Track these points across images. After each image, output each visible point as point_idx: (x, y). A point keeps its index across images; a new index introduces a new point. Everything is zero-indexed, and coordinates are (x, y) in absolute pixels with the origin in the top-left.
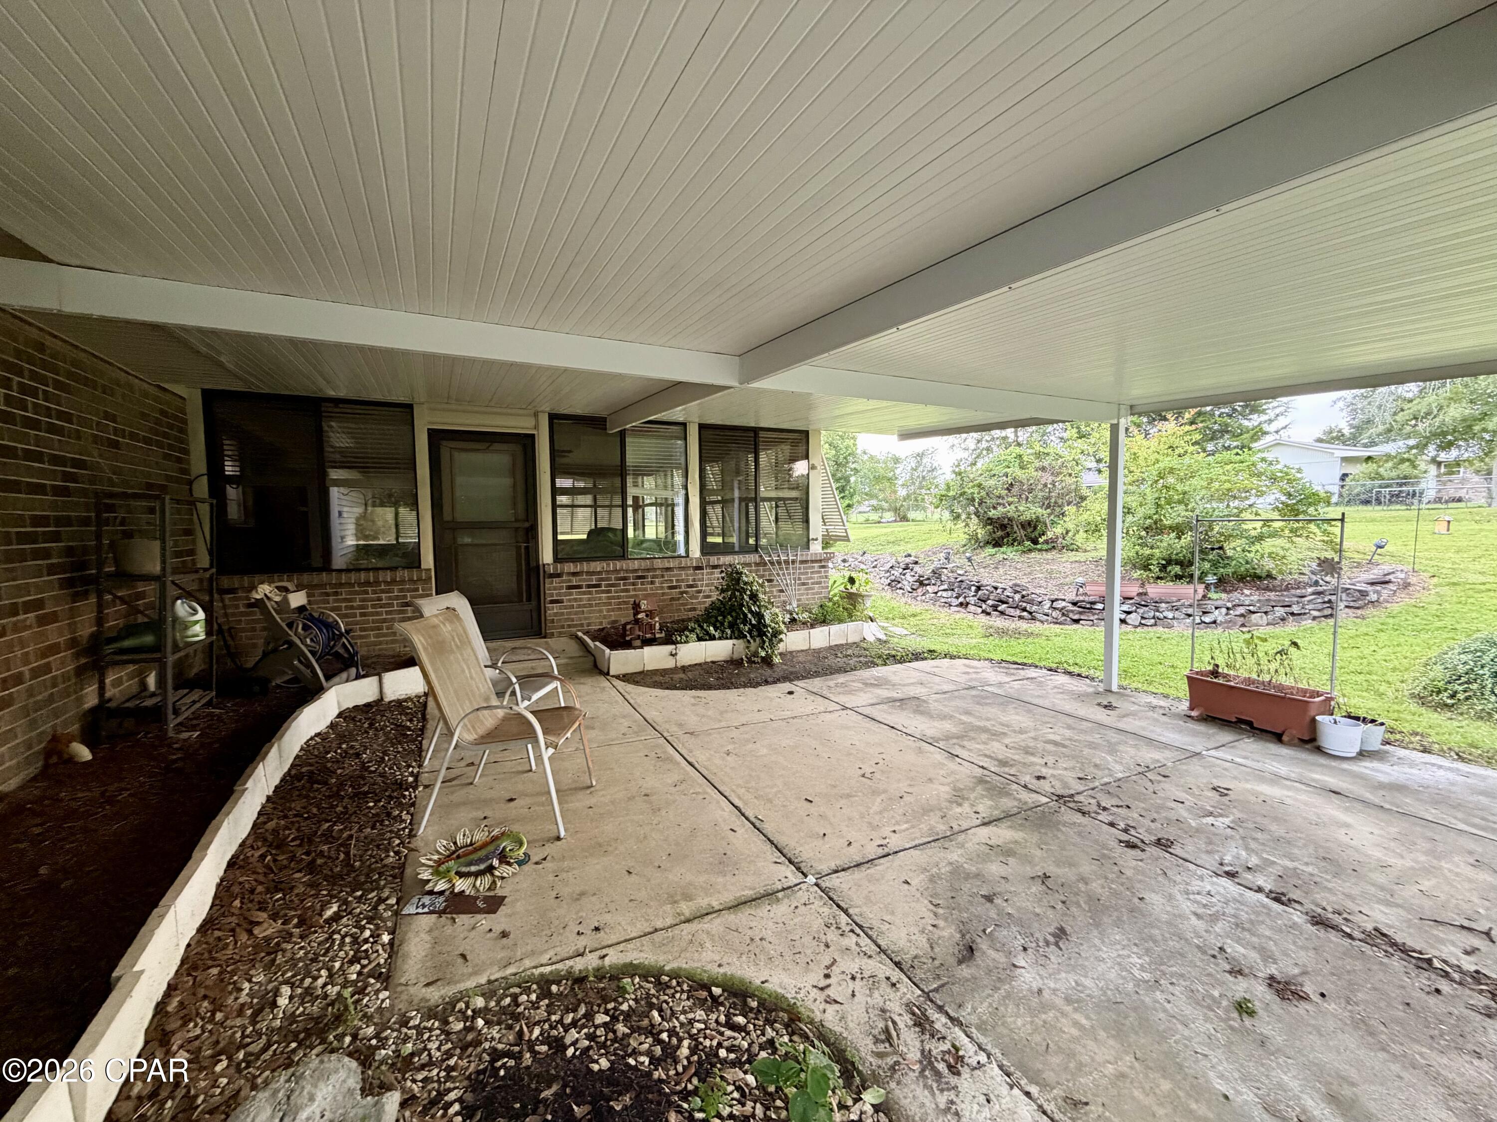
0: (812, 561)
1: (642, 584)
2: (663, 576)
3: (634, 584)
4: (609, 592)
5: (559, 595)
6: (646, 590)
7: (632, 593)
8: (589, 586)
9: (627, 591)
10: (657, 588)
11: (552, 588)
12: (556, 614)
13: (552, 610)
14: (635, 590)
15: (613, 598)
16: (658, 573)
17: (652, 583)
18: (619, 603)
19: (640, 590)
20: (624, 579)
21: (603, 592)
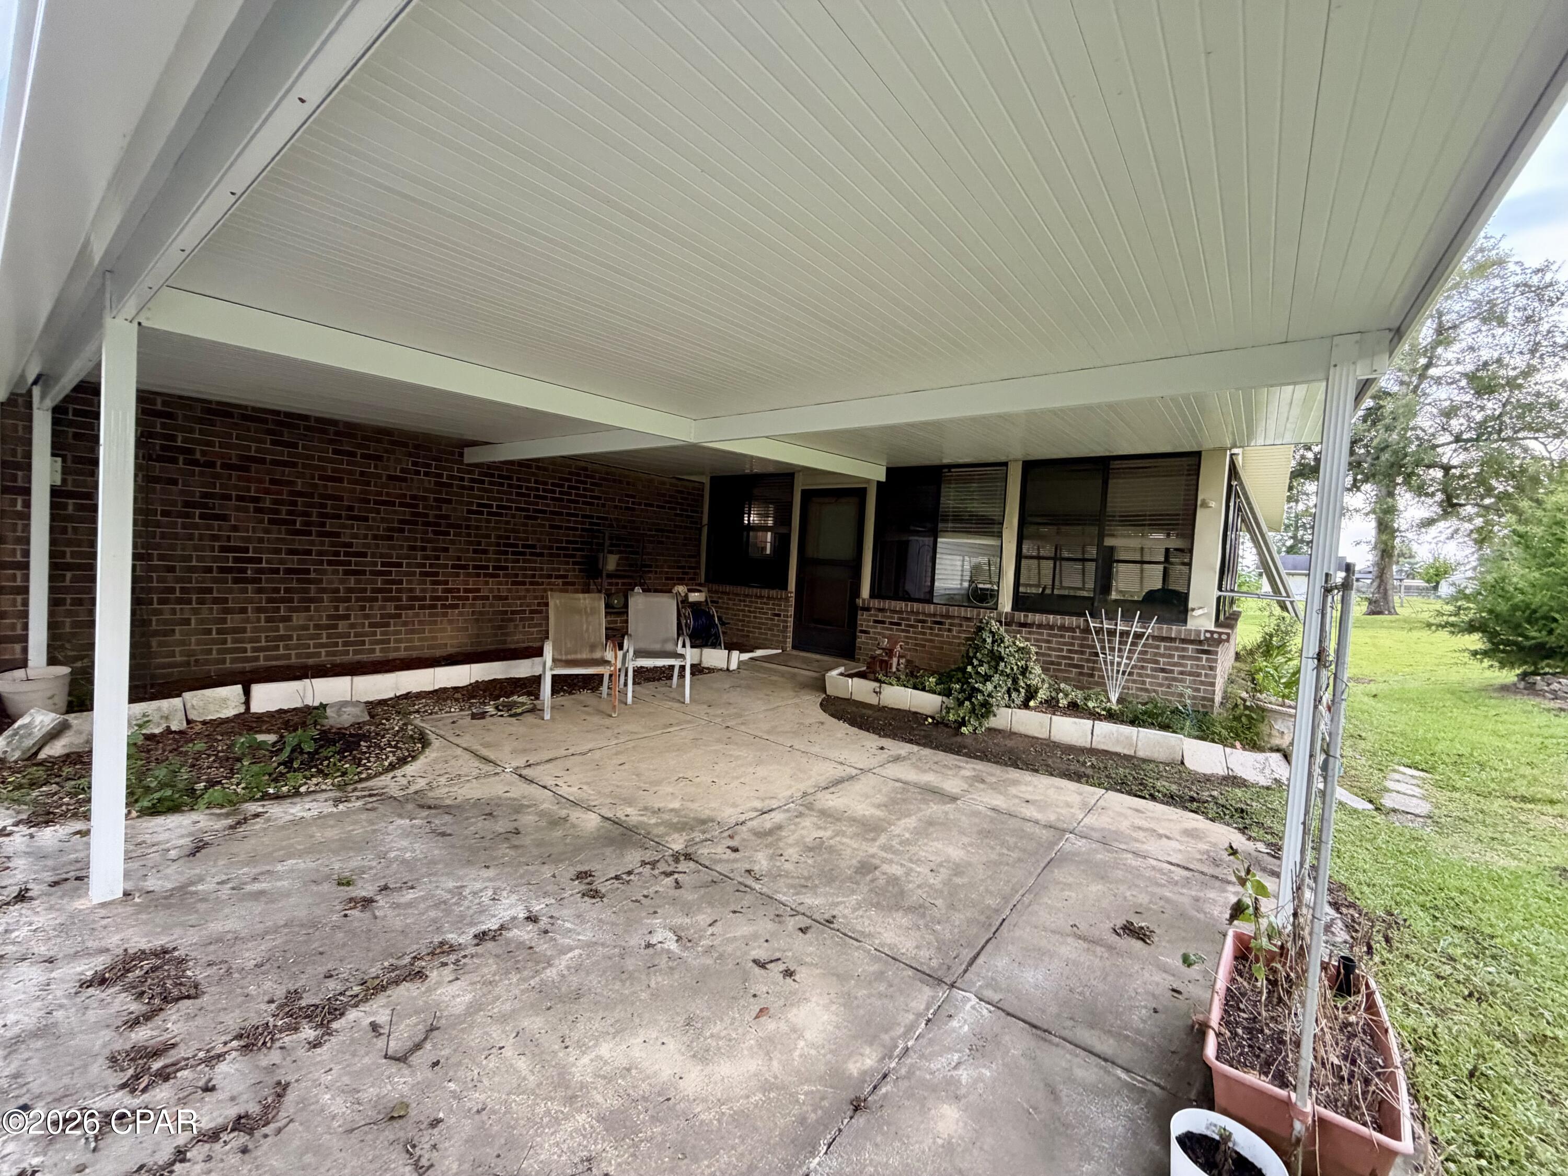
0: (1184, 641)
1: (940, 629)
2: (961, 626)
3: (931, 628)
4: (908, 632)
5: (867, 626)
6: (942, 636)
7: (928, 637)
8: (891, 623)
9: (924, 634)
10: (954, 637)
11: (864, 620)
12: (863, 643)
13: (861, 639)
14: (931, 634)
15: (911, 638)
16: (957, 621)
17: (950, 630)
18: (916, 645)
19: (937, 635)
20: (924, 621)
21: (903, 631)
